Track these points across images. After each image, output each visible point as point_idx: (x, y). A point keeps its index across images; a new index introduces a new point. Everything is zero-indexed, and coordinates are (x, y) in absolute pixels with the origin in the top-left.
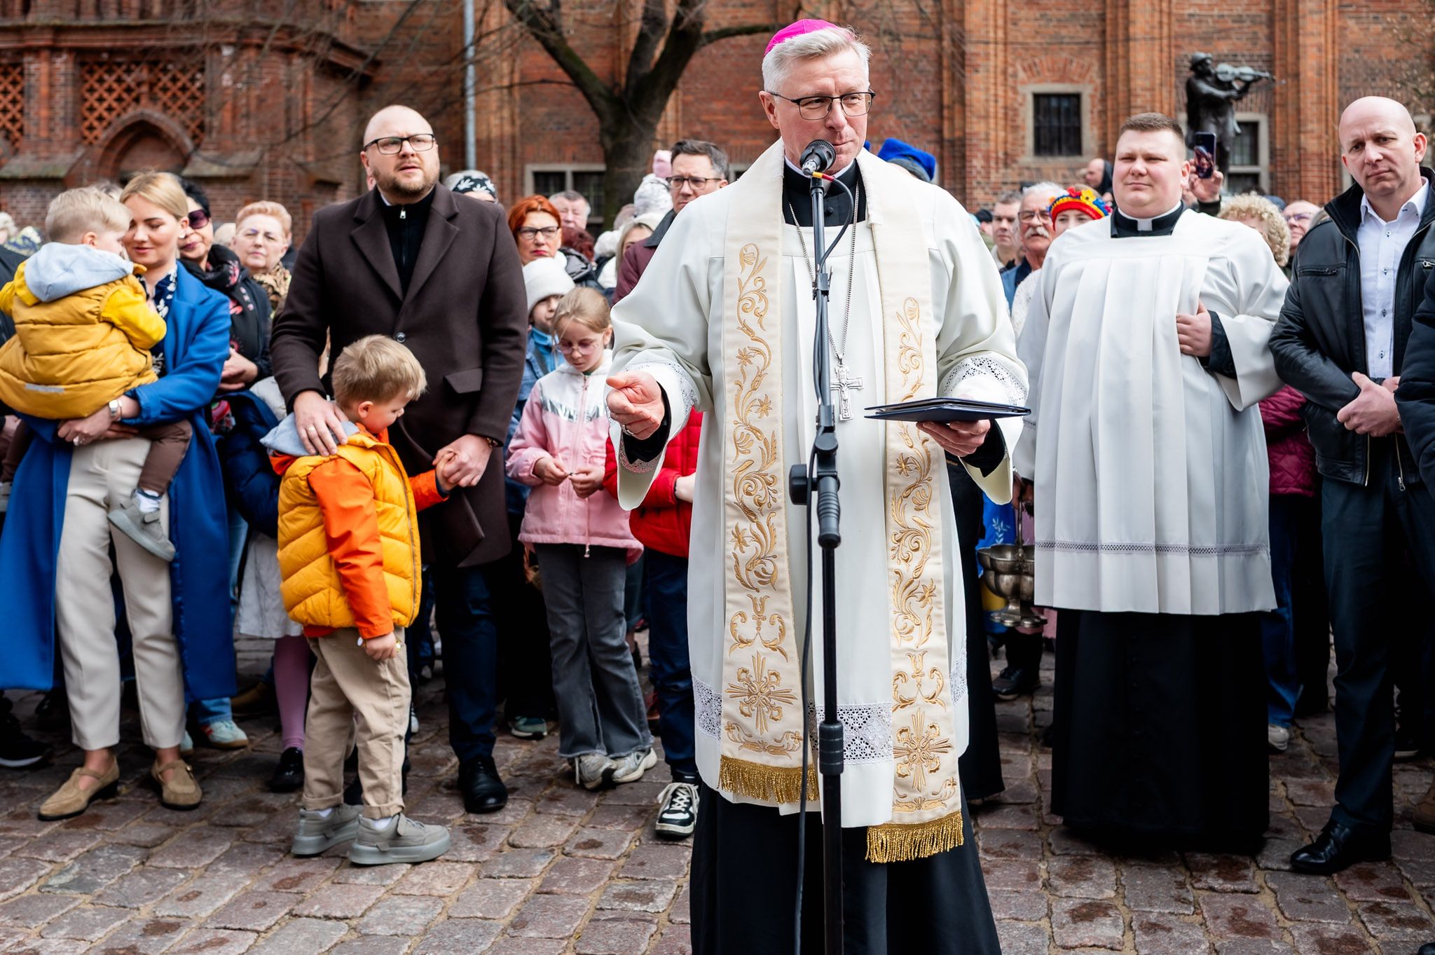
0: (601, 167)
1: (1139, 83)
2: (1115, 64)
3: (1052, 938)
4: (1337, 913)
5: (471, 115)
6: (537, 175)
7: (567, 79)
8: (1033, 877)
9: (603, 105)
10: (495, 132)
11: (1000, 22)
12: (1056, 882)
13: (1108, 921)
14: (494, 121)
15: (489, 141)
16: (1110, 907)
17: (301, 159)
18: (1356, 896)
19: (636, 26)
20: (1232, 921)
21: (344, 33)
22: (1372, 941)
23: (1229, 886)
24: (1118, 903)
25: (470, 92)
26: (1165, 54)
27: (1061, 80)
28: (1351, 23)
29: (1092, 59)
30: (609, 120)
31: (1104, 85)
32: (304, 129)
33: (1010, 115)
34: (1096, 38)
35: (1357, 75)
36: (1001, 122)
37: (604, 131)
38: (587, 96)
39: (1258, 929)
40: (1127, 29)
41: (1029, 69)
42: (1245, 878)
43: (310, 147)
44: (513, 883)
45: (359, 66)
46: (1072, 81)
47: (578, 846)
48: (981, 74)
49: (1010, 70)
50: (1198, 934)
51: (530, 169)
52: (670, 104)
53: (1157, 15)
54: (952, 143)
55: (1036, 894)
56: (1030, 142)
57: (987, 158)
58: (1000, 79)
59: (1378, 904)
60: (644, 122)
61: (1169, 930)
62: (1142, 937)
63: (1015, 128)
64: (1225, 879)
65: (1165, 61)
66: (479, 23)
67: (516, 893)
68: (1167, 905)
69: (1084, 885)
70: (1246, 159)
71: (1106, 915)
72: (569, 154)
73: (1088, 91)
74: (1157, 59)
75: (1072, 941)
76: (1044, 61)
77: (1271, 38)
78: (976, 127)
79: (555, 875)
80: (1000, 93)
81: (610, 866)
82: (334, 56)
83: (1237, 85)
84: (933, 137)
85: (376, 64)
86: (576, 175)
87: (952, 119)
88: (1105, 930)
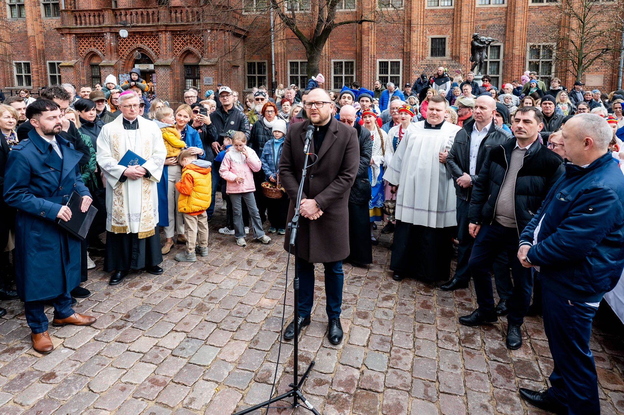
0: (307, 61)
1: (463, 34)
2: (456, 29)
3: (376, 304)
4: (450, 304)
5: (273, 46)
6: (291, 63)
7: (297, 38)
8: (377, 287)
9: (307, 45)
10: (279, 51)
11: (422, 17)
12: (382, 289)
13: (391, 301)
14: (279, 48)
15: (278, 53)
16: (393, 297)
17: (229, 60)
18: (457, 300)
19: (316, 23)
20: (422, 304)
21: (239, 25)
22: (456, 313)
23: (426, 294)
24: (396, 296)
25: (273, 41)
26: (472, 25)
27: (440, 34)
28: (532, 14)
29: (449, 27)
30: (309, 49)
31: (453, 35)
32: (229, 52)
33: (424, 44)
34: (451, 21)
35: (533, 30)
36: (421, 47)
37: (307, 52)
38: (302, 43)
39: (429, 307)
40: (461, 18)
41: (430, 31)
42: (430, 292)
43: (231, 57)
44: (255, 277)
45: (243, 33)
46: (443, 34)
47: (271, 269)
48: (416, 33)
49: (425, 31)
50: (413, 307)
51: (289, 61)
52: (327, 42)
53: (470, 13)
54: (407, 53)
55: (377, 292)
56: (430, 53)
57: (417, 58)
58: (421, 34)
59: (462, 303)
60: (318, 50)
61: (405, 305)
62: (398, 306)
63: (426, 48)
64: (425, 292)
65: (472, 28)
66: (274, 21)
67: (255, 279)
68: (408, 298)
69: (389, 290)
70: (496, 57)
71: (392, 299)
72: (299, 57)
73: (448, 37)
74: (469, 27)
75: (381, 306)
76: (435, 28)
77: (506, 20)
78: (414, 48)
79: (265, 276)
80: (421, 38)
81: (278, 274)
82: (237, 31)
83: (487, 43)
84: (401, 51)
85: (248, 32)
86: (301, 62)
87: (407, 46)
88: (390, 304)
